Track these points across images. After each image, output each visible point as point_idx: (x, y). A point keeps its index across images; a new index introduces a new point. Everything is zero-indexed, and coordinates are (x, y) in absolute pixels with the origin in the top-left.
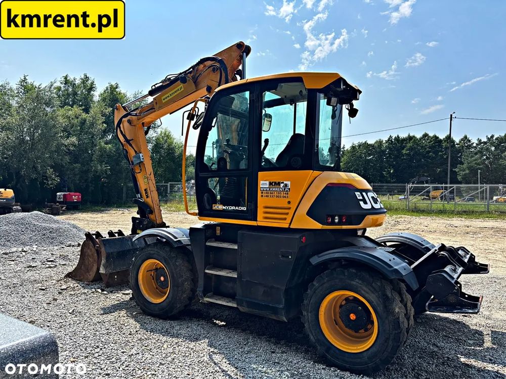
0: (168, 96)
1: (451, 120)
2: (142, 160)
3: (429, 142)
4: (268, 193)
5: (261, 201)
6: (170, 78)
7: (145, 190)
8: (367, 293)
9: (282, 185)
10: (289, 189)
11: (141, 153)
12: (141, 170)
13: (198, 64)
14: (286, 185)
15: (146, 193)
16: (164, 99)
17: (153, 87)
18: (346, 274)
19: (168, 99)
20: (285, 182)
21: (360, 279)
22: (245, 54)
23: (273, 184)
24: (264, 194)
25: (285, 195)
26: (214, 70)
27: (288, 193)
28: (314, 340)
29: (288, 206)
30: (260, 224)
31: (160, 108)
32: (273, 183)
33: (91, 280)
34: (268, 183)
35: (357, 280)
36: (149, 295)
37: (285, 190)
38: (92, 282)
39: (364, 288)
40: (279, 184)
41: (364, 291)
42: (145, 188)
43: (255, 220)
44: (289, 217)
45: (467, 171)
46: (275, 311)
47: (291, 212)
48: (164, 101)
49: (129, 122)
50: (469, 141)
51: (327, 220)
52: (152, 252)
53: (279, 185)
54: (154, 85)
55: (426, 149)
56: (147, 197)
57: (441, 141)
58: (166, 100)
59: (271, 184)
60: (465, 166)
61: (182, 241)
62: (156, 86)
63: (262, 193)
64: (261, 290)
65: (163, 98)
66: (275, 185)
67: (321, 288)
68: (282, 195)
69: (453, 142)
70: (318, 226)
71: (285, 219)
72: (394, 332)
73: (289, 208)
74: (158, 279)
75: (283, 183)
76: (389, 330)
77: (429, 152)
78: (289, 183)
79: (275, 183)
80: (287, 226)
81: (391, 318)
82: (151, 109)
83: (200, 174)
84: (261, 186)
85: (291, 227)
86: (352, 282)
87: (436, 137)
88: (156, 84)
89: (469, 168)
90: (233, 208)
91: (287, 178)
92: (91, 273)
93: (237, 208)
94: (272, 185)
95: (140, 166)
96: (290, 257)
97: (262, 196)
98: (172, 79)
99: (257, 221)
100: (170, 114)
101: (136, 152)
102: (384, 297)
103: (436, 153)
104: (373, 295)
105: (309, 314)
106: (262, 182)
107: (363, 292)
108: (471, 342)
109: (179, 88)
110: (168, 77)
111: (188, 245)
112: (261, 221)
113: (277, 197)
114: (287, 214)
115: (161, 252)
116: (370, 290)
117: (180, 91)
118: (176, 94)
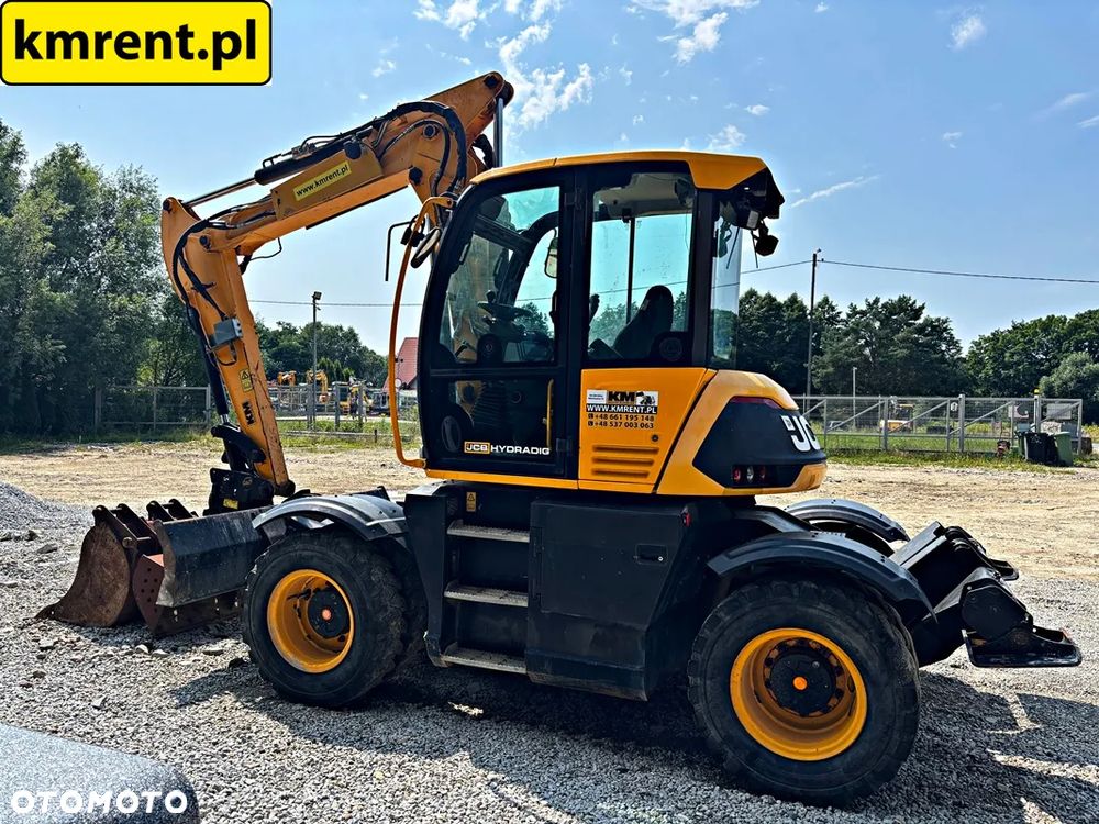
0: (311, 187)
1: (814, 265)
2: (238, 334)
3: (758, 309)
4: (603, 416)
5: (588, 435)
6: (313, 145)
7: (245, 405)
8: (845, 632)
9: (639, 399)
10: (656, 408)
11: (234, 317)
12: (235, 358)
13: (390, 116)
14: (649, 400)
15: (247, 412)
16: (300, 193)
17: (268, 164)
18: (796, 593)
19: (310, 192)
20: (646, 393)
21: (828, 603)
22: (501, 100)
23: (619, 397)
24: (594, 420)
25: (645, 422)
26: (429, 132)
27: (652, 419)
28: (719, 739)
29: (654, 445)
30: (584, 485)
31: (289, 212)
32: (617, 393)
33: (110, 622)
34: (604, 393)
35: (821, 606)
36: (296, 654)
37: (645, 409)
38: (114, 626)
39: (838, 622)
40: (632, 396)
41: (839, 627)
42: (244, 401)
43: (574, 475)
44: (654, 471)
45: (831, 370)
46: (622, 678)
47: (659, 459)
48: (298, 198)
49: (204, 241)
50: (833, 309)
51: (734, 476)
52: (306, 553)
53: (633, 400)
54: (271, 159)
55: (751, 322)
56: (251, 421)
57: (780, 306)
58: (304, 195)
59: (611, 396)
60: (826, 358)
61: (385, 527)
62: (276, 161)
63: (592, 416)
64: (588, 632)
65: (296, 190)
66: (622, 399)
67: (735, 626)
68: (639, 421)
69: (802, 308)
70: (717, 489)
71: (645, 475)
72: (904, 713)
73: (655, 451)
74: (314, 614)
75: (641, 394)
76: (894, 710)
77: (757, 328)
78: (654, 395)
79: (623, 395)
80: (648, 490)
81: (898, 683)
82: (265, 214)
83: (432, 371)
84: (589, 401)
85: (659, 492)
86: (810, 610)
87: (770, 299)
88: (276, 157)
89: (834, 363)
90: (516, 449)
91: (650, 383)
92: (111, 606)
93: (526, 450)
94: (616, 399)
95: (232, 348)
96: (661, 559)
97: (591, 423)
98: (317, 146)
99: (576, 478)
100: (307, 228)
101: (222, 314)
102: (884, 640)
103: (771, 330)
104: (858, 636)
105: (708, 682)
106: (589, 392)
107: (836, 631)
108: (993, 720)
109: (339, 168)
110: (309, 142)
111: (397, 535)
112: (588, 479)
113: (627, 425)
114: (650, 463)
115: (332, 554)
116: (849, 624)
117: (342, 176)
118: (330, 182)
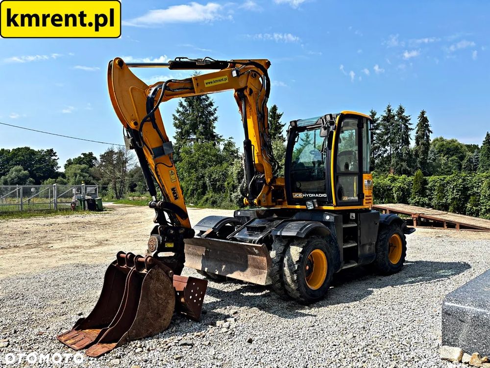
0: (212, 83)
7: (173, 189)
15: (174, 193)
16: (207, 84)
24: (365, 188)
26: (254, 75)
31: (202, 91)
48: (206, 86)
54: (180, 58)
56: (176, 198)
58: (209, 85)
59: (367, 181)
65: (206, 81)
71: (371, 202)
84: (364, 183)
88: (183, 58)
90: (352, 198)
95: (170, 158)
96: (378, 224)
99: (363, 205)
106: (364, 180)
109: (223, 77)
110: (206, 59)
114: (371, 199)
117: (224, 82)
118: (219, 83)
